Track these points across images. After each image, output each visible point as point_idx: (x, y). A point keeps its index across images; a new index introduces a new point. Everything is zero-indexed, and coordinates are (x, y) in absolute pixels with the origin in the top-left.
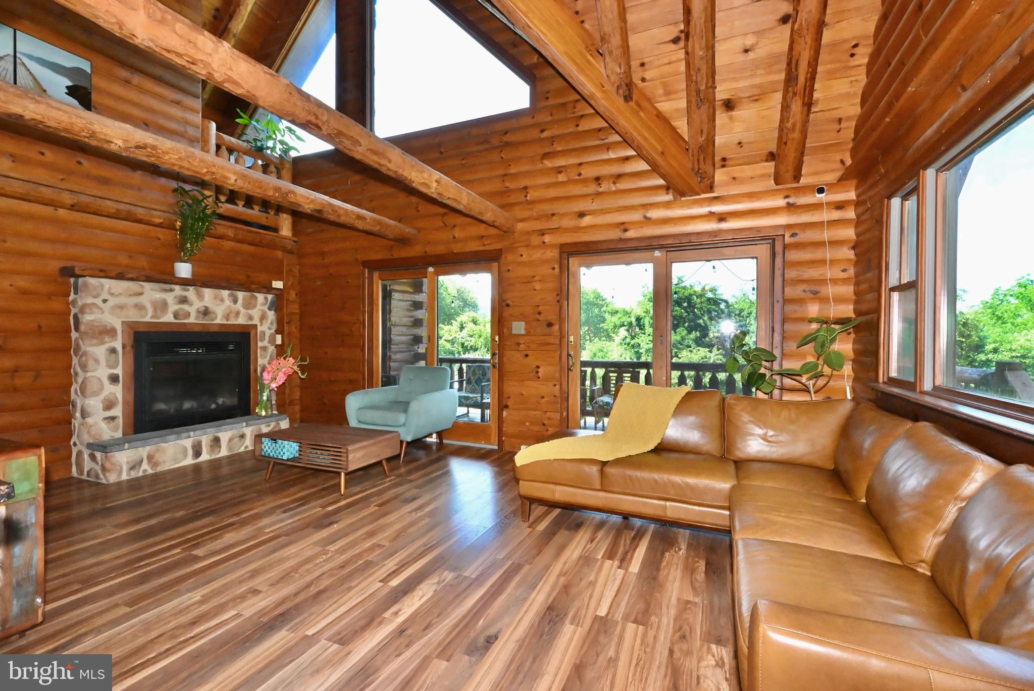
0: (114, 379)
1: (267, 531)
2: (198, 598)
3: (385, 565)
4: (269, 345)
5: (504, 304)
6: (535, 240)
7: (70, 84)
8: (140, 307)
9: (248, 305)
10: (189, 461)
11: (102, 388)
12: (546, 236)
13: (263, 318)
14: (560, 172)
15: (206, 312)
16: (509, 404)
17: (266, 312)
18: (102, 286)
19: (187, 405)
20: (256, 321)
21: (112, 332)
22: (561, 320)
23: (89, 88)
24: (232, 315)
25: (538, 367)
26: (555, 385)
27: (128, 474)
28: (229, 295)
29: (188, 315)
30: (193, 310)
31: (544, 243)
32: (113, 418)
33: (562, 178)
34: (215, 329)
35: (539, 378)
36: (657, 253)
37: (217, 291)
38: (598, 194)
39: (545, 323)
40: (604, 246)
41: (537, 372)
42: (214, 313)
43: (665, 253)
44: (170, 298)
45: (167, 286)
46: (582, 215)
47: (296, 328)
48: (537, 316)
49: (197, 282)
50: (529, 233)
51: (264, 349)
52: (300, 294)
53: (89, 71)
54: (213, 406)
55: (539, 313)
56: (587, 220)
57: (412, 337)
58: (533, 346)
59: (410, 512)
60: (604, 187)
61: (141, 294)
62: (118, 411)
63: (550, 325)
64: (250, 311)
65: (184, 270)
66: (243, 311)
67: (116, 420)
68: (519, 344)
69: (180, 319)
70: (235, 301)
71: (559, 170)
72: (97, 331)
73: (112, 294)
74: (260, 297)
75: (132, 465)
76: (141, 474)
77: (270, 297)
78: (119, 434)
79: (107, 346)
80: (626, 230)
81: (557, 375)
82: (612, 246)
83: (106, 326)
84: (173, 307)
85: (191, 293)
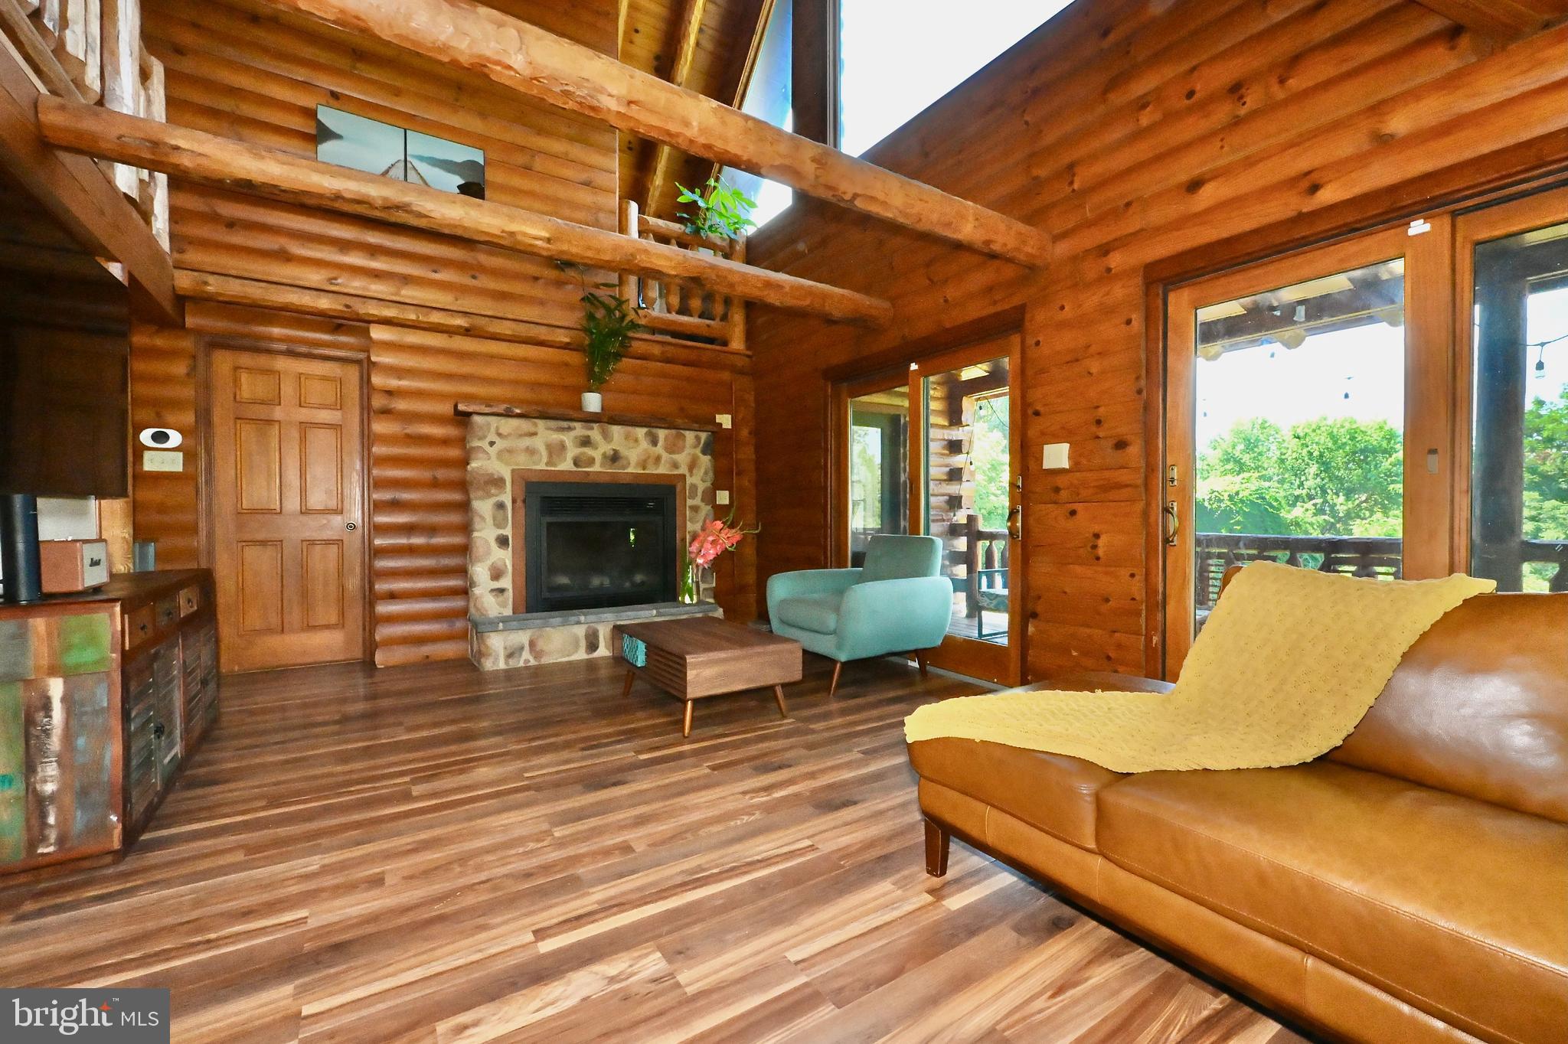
0: (503, 542)
1: (526, 775)
2: (314, 868)
3: (588, 894)
4: (702, 505)
5: (1030, 412)
6: (1091, 269)
7: (462, 182)
8: (531, 451)
9: (671, 449)
10: (581, 655)
11: (488, 553)
12: (1111, 255)
13: (692, 466)
14: (1144, 106)
15: (615, 458)
16: (1039, 609)
17: (698, 457)
18: (489, 425)
19: (596, 581)
20: (683, 470)
21: (499, 482)
22: (1149, 436)
23: (482, 183)
24: (651, 461)
25: (1097, 536)
26: (1132, 575)
27: (507, 663)
28: (646, 434)
29: (591, 461)
30: (597, 454)
31: (1109, 270)
32: (502, 591)
33: (1146, 119)
34: (627, 480)
35: (1098, 558)
36: (1418, 227)
37: (630, 428)
38: (1237, 122)
39: (1111, 442)
40: (1255, 245)
41: (1095, 547)
42: (627, 458)
43: (1446, 221)
44: (568, 438)
45: (565, 424)
46: (1194, 186)
47: (749, 481)
48: (1094, 428)
49: (606, 418)
50: (1074, 259)
51: (695, 509)
52: (755, 433)
53: (482, 163)
54: (627, 584)
55: (1099, 422)
56: (1209, 194)
57: (947, 498)
58: (1085, 493)
59: (744, 793)
60: (1253, 99)
61: (535, 434)
62: (506, 582)
63: (1121, 445)
64: (676, 457)
65: (593, 402)
66: (665, 456)
67: (506, 594)
68: (1057, 490)
69: (581, 467)
70: (655, 443)
71: (1142, 104)
72: (482, 482)
73: (499, 435)
74: (690, 436)
75: (509, 651)
76: (521, 664)
77: (704, 436)
78: (508, 612)
79: (494, 500)
80: (1314, 188)
81: (1139, 552)
82: (1278, 239)
83: (492, 474)
84: (572, 451)
85: (595, 433)
